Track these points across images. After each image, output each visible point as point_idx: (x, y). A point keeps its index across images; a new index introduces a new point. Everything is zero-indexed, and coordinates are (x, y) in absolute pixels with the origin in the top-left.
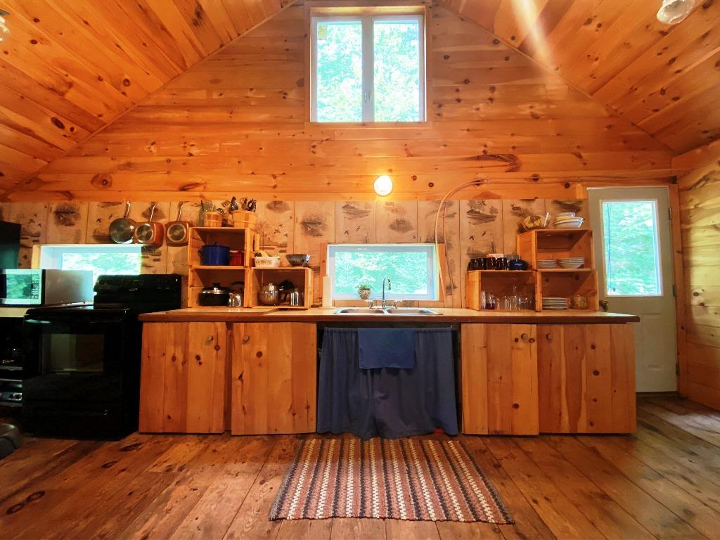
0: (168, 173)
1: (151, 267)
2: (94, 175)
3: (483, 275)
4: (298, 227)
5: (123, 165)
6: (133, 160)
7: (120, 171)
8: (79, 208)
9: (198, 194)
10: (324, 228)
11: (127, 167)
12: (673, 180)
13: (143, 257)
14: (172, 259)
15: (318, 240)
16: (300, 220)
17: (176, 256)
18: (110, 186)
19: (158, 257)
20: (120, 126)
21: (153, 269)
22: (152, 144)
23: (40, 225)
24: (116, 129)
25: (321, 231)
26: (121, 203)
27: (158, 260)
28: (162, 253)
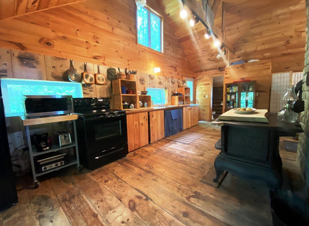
0: (87, 48)
1: (88, 94)
2: (40, 38)
3: (179, 97)
4: (139, 81)
5: (61, 37)
6: (66, 35)
7: (58, 40)
8: (37, 57)
9: (102, 62)
10: (145, 82)
11: (63, 39)
12: (194, 78)
13: (83, 89)
14: (98, 91)
15: (144, 86)
16: (139, 79)
17: (100, 89)
18: (53, 47)
19: (91, 90)
20: (56, 12)
21: (90, 95)
22: (78, 30)
23: (5, 64)
24: (53, 13)
25: (144, 83)
26: (66, 60)
27: (92, 91)
28: (93, 88)
